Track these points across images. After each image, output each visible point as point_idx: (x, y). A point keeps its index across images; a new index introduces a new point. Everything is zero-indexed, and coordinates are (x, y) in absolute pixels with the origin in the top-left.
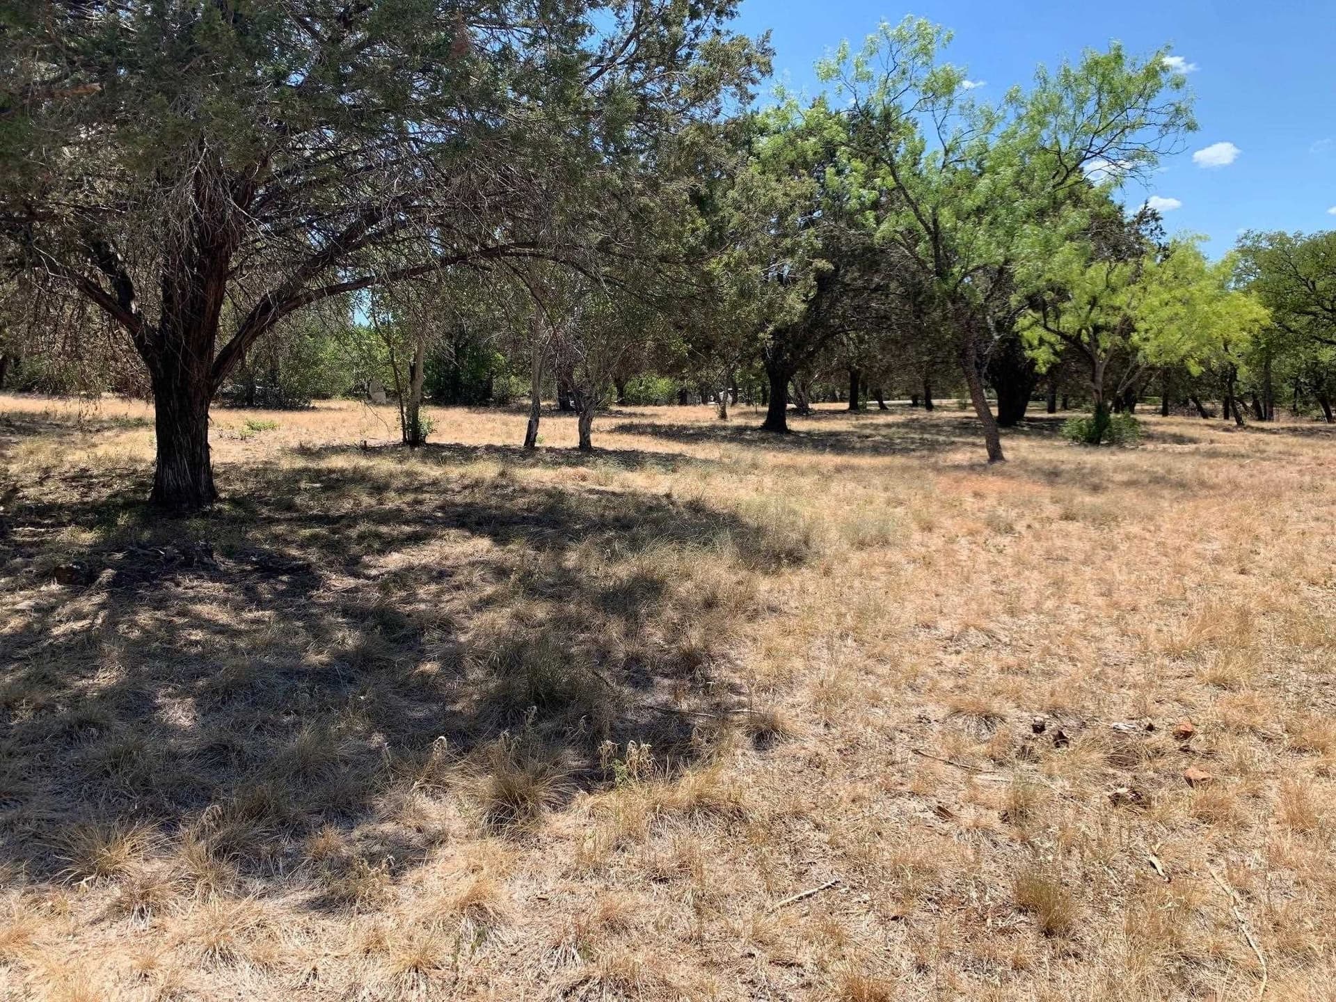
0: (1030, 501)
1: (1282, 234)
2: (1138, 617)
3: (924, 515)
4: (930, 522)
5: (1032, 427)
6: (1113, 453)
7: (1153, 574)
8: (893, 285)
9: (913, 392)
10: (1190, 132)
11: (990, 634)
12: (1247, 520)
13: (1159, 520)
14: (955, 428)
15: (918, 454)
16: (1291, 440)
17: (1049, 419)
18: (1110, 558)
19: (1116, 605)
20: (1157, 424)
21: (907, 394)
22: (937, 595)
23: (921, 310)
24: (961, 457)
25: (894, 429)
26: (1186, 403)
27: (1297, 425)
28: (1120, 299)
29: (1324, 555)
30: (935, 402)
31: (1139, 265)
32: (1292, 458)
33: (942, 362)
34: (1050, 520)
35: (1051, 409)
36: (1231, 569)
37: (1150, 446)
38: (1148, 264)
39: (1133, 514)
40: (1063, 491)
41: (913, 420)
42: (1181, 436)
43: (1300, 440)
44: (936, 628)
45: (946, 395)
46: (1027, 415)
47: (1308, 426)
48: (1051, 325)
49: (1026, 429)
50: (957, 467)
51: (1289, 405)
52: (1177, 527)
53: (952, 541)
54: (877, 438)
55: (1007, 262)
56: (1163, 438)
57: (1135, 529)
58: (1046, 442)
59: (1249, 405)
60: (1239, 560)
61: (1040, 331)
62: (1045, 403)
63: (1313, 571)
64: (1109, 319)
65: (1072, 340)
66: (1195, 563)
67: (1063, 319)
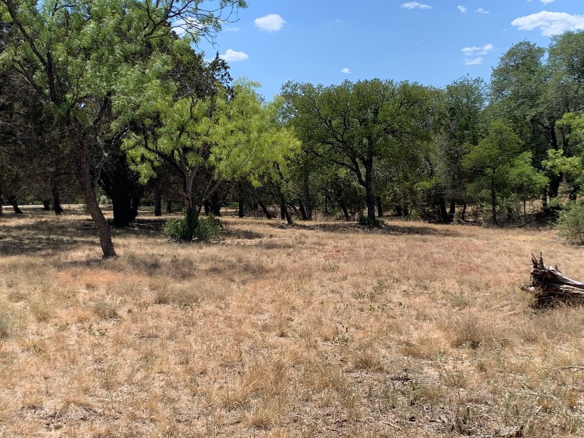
0: (132, 290)
1: (310, 85)
2: (207, 378)
3: (42, 307)
4: (46, 314)
5: (140, 227)
6: (201, 248)
7: (220, 342)
8: (16, 106)
9: (44, 198)
10: (241, 9)
11: (88, 408)
12: (287, 296)
13: (228, 298)
14: (78, 229)
15: (44, 253)
16: (322, 234)
17: (155, 221)
18: (189, 333)
19: (190, 371)
20: (235, 223)
21: (38, 199)
22: (46, 378)
23: (42, 128)
24: (80, 254)
25: (24, 231)
26: (256, 206)
27: (326, 223)
28: (201, 128)
29: (335, 318)
30: (64, 206)
31: (213, 101)
32: (321, 247)
33: (65, 174)
34: (146, 305)
35: (158, 213)
36: (275, 333)
37: (228, 241)
38: (220, 101)
39: (210, 294)
40: (159, 280)
41: (42, 223)
42: (251, 232)
43: (328, 234)
44: (42, 409)
45: (73, 201)
46: (136, 218)
47: (333, 223)
48: (150, 145)
49: (136, 229)
50: (75, 263)
51: (322, 208)
52: (240, 304)
53: (64, 327)
54: (7, 239)
55: (109, 94)
56: (238, 234)
57: (210, 308)
58: (151, 240)
59: (298, 208)
60: (280, 325)
61: (142, 150)
62: (154, 207)
63: (327, 331)
64: (194, 142)
65: (168, 158)
66: (250, 331)
67: (159, 141)
